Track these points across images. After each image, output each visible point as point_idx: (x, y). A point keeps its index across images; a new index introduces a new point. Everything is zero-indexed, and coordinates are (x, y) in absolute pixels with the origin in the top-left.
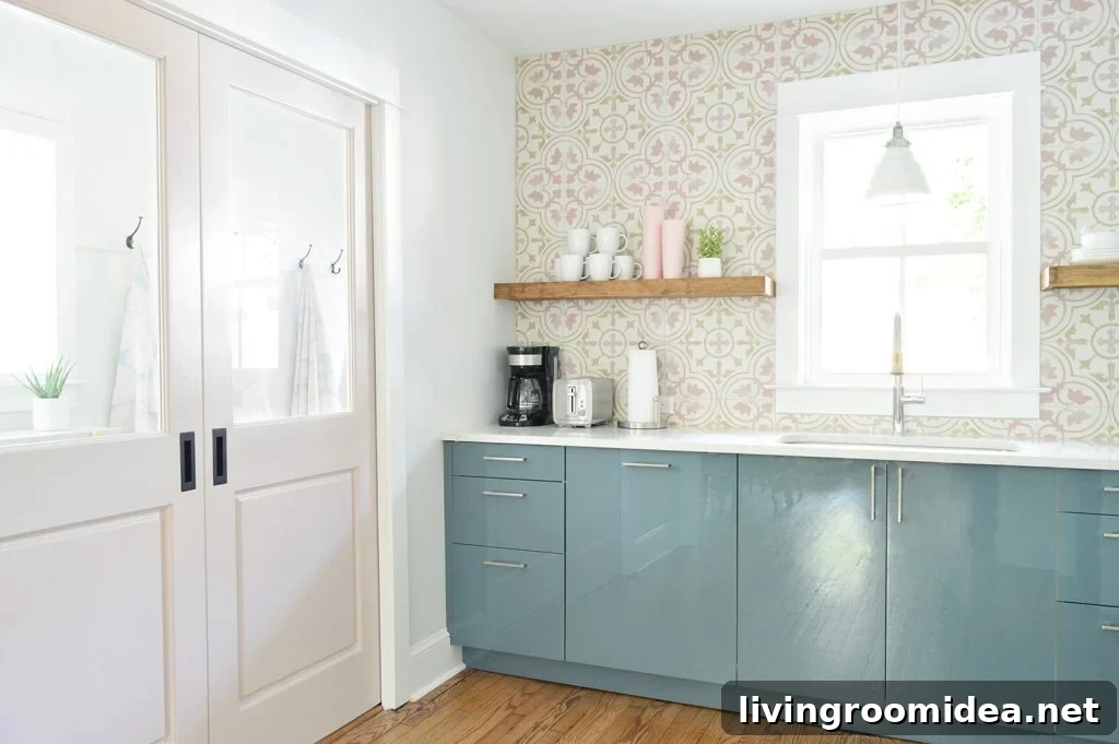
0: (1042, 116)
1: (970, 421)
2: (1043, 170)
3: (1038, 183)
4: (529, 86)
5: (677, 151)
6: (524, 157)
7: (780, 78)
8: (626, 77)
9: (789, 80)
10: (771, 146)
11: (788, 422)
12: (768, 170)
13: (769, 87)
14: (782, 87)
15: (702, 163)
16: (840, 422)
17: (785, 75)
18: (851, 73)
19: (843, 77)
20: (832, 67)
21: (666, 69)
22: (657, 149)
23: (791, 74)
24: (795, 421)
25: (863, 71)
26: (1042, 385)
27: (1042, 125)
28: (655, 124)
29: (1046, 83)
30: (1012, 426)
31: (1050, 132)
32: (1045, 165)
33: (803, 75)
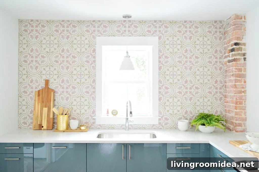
0: (159, 52)
1: (143, 126)
2: (159, 65)
3: (158, 68)
4: (23, 28)
5: (69, 52)
6: (21, 49)
7: (97, 35)
8: (54, 30)
9: (99, 36)
10: (95, 53)
11: (99, 127)
12: (94, 59)
13: (94, 37)
14: (97, 38)
15: (76, 56)
16: (113, 126)
17: (98, 35)
18: (115, 36)
19: (113, 37)
20: (110, 34)
21: (65, 29)
22: (63, 51)
23: (100, 34)
24: (101, 126)
25: (118, 36)
26: (159, 116)
27: (159, 54)
28: (62, 44)
29: (159, 44)
30: (153, 126)
31: (160, 56)
32: (159, 64)
33: (103, 35)
